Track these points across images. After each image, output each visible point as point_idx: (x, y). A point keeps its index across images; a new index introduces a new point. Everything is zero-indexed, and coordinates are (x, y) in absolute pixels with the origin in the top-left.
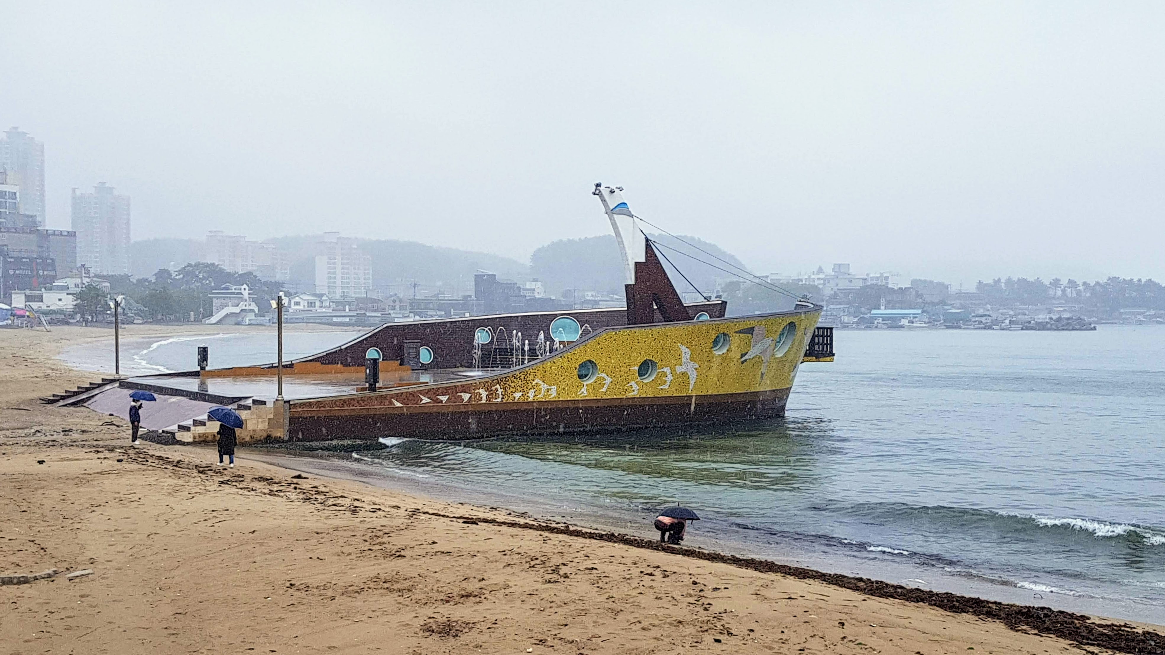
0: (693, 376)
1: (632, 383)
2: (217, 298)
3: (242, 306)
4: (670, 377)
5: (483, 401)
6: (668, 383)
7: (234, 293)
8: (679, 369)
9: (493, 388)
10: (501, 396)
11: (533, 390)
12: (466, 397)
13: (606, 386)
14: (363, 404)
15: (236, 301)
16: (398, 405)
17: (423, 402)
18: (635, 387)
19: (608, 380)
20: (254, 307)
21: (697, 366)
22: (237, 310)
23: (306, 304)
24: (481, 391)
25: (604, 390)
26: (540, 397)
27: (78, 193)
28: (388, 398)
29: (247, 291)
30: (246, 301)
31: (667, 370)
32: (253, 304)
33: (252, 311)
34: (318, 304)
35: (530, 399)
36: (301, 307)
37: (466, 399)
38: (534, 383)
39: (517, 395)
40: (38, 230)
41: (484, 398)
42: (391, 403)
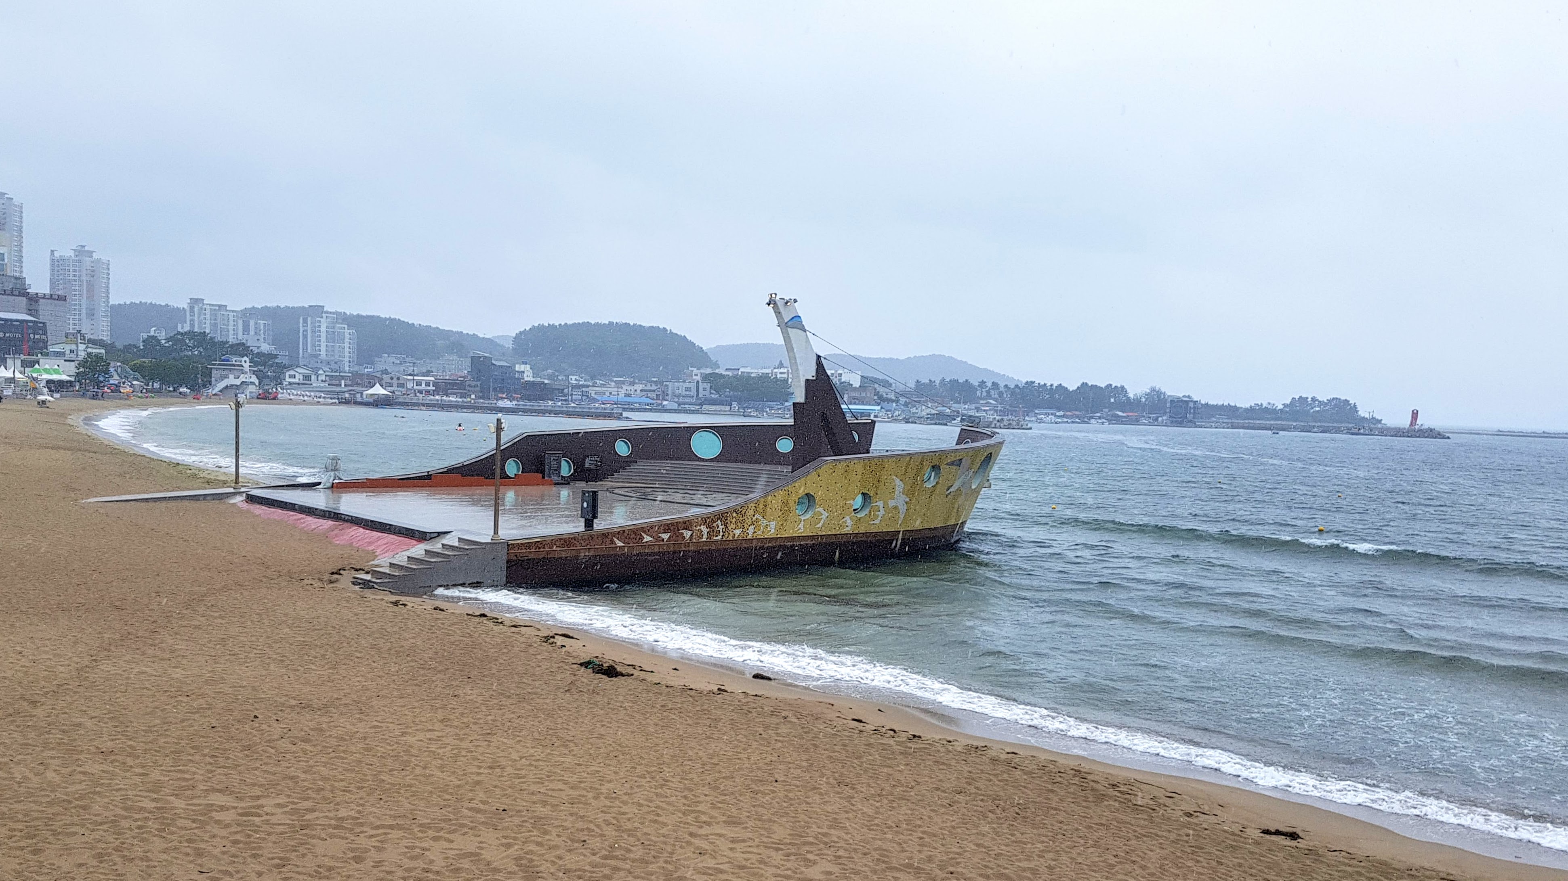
0: (903, 508)
1: (847, 518)
2: (217, 369)
3: (243, 378)
4: (882, 512)
5: (704, 539)
6: (879, 518)
7: (234, 365)
8: (891, 503)
9: (714, 525)
10: (721, 534)
11: (752, 527)
12: (687, 534)
13: (822, 522)
14: (584, 544)
15: (237, 374)
16: (620, 544)
17: (645, 540)
18: (849, 523)
19: (826, 514)
20: (254, 379)
21: (908, 500)
22: (238, 382)
23: (301, 378)
24: (702, 527)
25: (820, 525)
26: (759, 534)
27: (57, 254)
28: (610, 537)
29: (248, 364)
30: (246, 373)
31: (880, 504)
32: (254, 377)
33: (252, 383)
34: (313, 377)
35: (749, 537)
36: (296, 380)
37: (687, 537)
38: (754, 519)
39: (738, 532)
40: (28, 293)
41: (705, 536)
42: (612, 542)
